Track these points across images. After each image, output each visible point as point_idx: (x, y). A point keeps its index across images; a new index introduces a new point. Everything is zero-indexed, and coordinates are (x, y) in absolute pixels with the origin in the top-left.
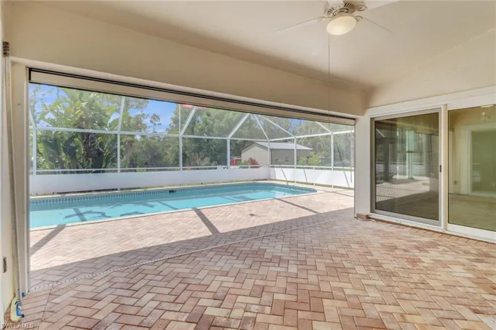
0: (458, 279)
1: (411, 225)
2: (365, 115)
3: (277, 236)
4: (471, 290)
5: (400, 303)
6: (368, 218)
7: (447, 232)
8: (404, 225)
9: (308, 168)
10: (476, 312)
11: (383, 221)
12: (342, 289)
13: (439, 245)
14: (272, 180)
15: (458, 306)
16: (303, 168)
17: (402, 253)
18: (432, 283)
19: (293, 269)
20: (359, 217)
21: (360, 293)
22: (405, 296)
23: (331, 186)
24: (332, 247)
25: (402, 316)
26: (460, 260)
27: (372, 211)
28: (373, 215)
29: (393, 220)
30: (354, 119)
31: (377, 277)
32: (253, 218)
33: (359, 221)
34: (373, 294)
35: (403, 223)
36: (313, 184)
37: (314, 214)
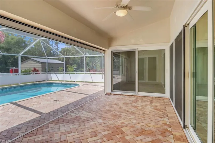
0: (151, 110)
1: (126, 94)
2: (109, 49)
3: (79, 108)
4: (156, 112)
5: (143, 121)
6: (111, 94)
7: (138, 95)
8: (124, 95)
9: (71, 73)
10: (162, 118)
11: (116, 95)
12: (123, 123)
13: (138, 100)
14: (50, 81)
15: (157, 118)
16: (69, 73)
17: (131, 105)
18: (146, 113)
19: (100, 121)
20: (107, 94)
21: (130, 122)
22: (143, 119)
23: (84, 82)
24: (107, 108)
25: (147, 125)
26: (147, 104)
27: (112, 91)
28: (113, 93)
29: (120, 93)
30: (104, 51)
31: (131, 115)
32: (58, 102)
33: (108, 96)
34: (134, 121)
35: (124, 94)
36: (75, 81)
37: (87, 96)
